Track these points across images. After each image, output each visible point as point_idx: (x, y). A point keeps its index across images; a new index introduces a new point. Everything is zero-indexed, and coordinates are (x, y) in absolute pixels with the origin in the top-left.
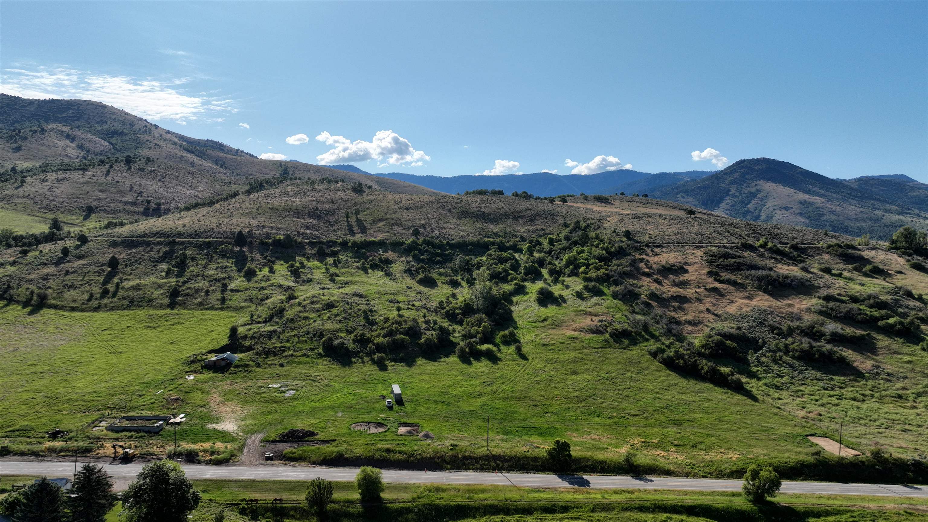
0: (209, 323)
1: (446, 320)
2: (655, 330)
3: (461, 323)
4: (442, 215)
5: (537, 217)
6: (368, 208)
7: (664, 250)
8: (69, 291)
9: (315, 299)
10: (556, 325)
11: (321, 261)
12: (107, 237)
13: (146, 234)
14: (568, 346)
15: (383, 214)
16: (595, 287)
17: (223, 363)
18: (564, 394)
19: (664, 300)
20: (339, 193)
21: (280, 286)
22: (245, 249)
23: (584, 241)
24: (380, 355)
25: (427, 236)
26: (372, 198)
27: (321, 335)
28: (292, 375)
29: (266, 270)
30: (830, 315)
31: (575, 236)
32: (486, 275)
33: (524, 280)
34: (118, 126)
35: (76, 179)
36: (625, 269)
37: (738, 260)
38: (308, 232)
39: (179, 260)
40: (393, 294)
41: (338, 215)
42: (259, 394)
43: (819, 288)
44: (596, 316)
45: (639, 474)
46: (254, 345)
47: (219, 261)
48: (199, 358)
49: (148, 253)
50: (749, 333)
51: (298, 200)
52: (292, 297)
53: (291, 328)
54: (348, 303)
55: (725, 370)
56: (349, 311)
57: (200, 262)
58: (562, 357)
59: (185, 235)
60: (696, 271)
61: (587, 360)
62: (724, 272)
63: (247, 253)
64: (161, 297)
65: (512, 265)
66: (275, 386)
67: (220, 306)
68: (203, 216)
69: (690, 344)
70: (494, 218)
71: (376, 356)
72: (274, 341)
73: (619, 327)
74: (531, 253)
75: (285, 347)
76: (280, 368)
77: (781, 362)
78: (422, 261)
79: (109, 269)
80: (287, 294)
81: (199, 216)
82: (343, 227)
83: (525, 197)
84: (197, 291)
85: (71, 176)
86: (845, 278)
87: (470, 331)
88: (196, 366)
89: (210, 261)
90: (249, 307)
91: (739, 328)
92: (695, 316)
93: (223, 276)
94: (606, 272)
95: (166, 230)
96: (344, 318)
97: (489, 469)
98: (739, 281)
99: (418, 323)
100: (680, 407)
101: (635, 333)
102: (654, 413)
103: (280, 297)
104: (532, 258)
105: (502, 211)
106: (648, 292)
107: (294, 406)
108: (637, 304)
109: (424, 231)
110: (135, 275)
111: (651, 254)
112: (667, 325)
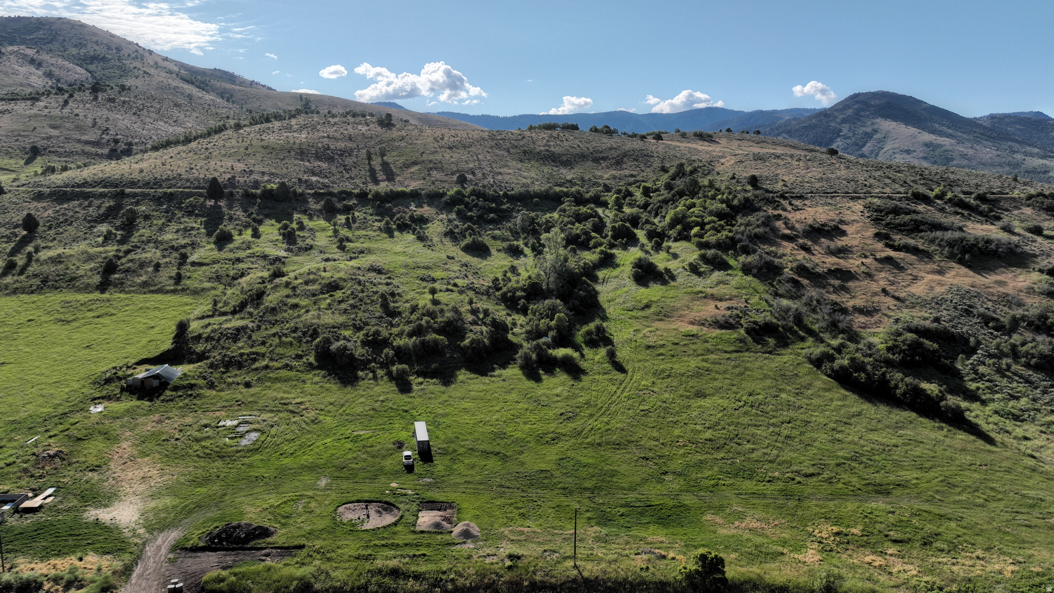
0: (152, 314)
1: (502, 307)
2: (811, 322)
3: (524, 312)
4: (497, 156)
5: (625, 159)
6: (398, 147)
7: (806, 202)
9: (312, 277)
10: (664, 315)
11: (328, 220)
12: (33, 186)
13: (87, 182)
14: (685, 349)
15: (417, 155)
16: (715, 257)
17: (156, 383)
18: (689, 435)
19: (818, 276)
20: (360, 127)
21: (265, 257)
22: (222, 203)
23: (693, 190)
24: (401, 366)
25: (476, 184)
26: (404, 133)
27: (315, 334)
28: (261, 403)
29: (248, 234)
31: (680, 184)
32: (559, 240)
33: (612, 246)
34: (101, 51)
35: (21, 111)
36: (757, 230)
37: (914, 216)
38: (314, 179)
39: (125, 219)
40: (427, 268)
41: (357, 156)
42: (197, 440)
43: (1036, 256)
44: (721, 300)
46: (209, 351)
47: (182, 220)
48: (120, 373)
49: (84, 209)
50: (953, 327)
51: (304, 136)
52: (278, 274)
53: (270, 322)
54: (359, 283)
55: (931, 388)
56: (360, 295)
57: (155, 222)
58: (678, 367)
59: (140, 184)
60: (858, 232)
61: (717, 372)
62: (897, 233)
63: (225, 209)
64: (90, 274)
65: (594, 225)
66: (229, 423)
67: (172, 288)
68: (171, 157)
69: (870, 346)
70: (568, 163)
71: (394, 368)
72: (240, 345)
73: (760, 318)
74: (620, 208)
75: (257, 354)
76: (244, 390)
77: (1010, 374)
78: (470, 219)
79: (25, 233)
80: (273, 268)
81: (165, 157)
82: (362, 173)
83: (607, 132)
84: (143, 265)
85: (15, 108)
87: (537, 325)
88: (114, 388)
89: (169, 221)
90: (214, 288)
91: (937, 320)
92: (867, 301)
93: (183, 242)
94: (731, 234)
95: (116, 177)
96: (351, 305)
98: (921, 247)
99: (460, 314)
100: (877, 457)
101: (783, 328)
102: (840, 469)
103: (260, 274)
104: (621, 215)
105: (578, 151)
106: (795, 265)
107: (250, 466)
108: (780, 281)
109: (473, 178)
110: (60, 241)
111: (789, 208)
112: (829, 314)
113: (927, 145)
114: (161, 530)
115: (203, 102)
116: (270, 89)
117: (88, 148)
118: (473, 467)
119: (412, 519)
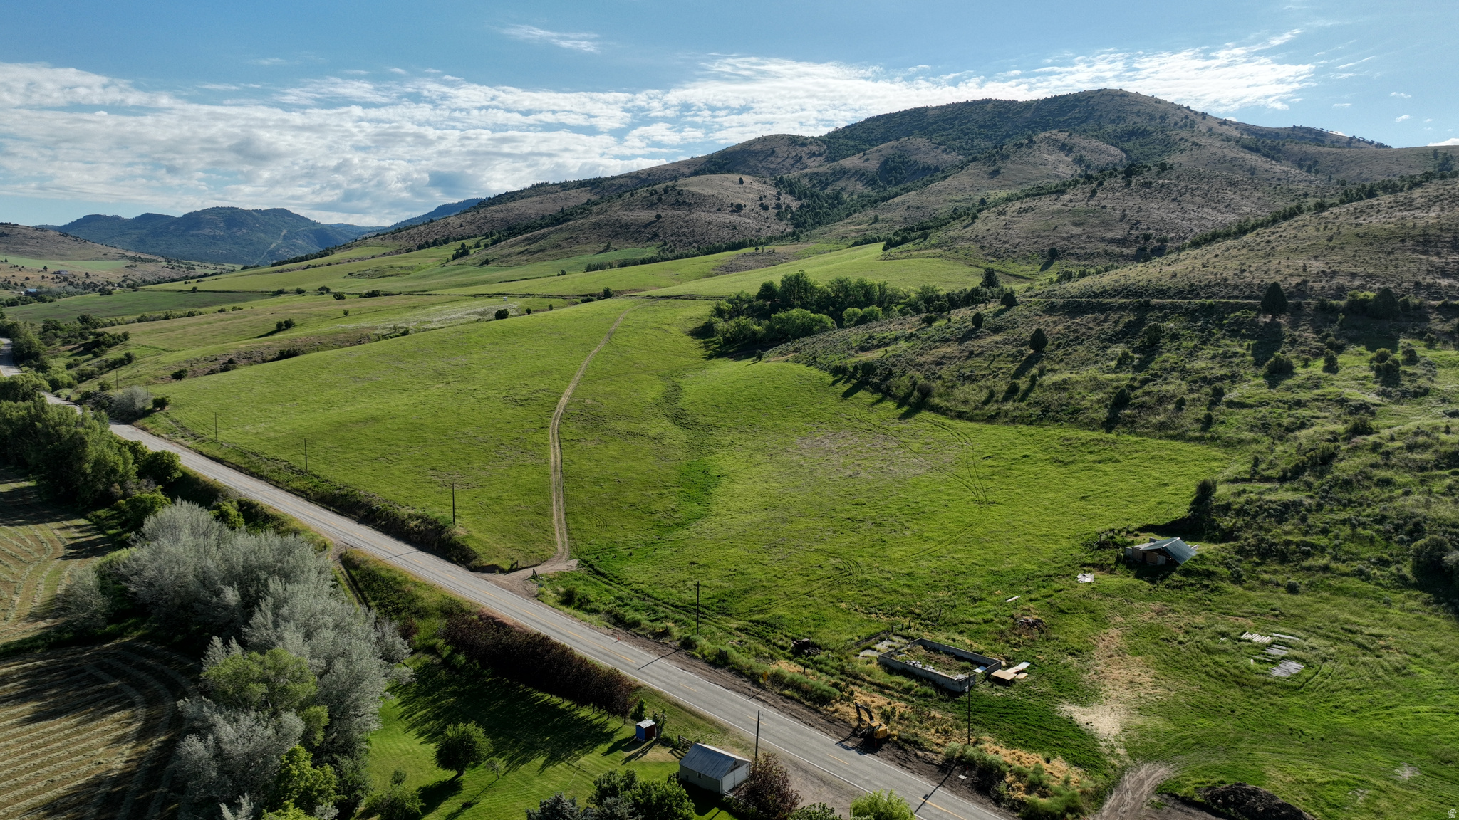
0: (1166, 466)
8: (963, 385)
9: (1421, 439)
12: (1046, 297)
13: (1105, 291)
17: (1161, 560)
21: (1342, 402)
22: (1282, 321)
27: (1417, 531)
28: (1311, 621)
29: (1317, 367)
34: (1141, 122)
35: (1044, 208)
39: (1146, 339)
42: (1209, 652)
46: (1240, 529)
47: (1222, 342)
48: (1118, 539)
49: (1099, 324)
52: (1361, 430)
53: (1339, 502)
57: (1184, 344)
59: (1171, 293)
63: (1286, 329)
64: (1096, 406)
66: (1257, 638)
67: (1197, 434)
68: (1216, 256)
72: (1287, 528)
75: (1312, 545)
76: (1287, 596)
79: (1032, 351)
80: (1353, 420)
81: (1208, 256)
84: (1162, 400)
85: (1039, 204)
88: (1108, 556)
89: (1204, 343)
90: (1257, 441)
93: (1220, 373)
95: (1141, 284)
103: (1331, 427)
107: (1284, 709)
110: (1068, 364)
114: (1147, 759)
115: (1270, 176)
116: (1382, 146)
117: (1114, 248)
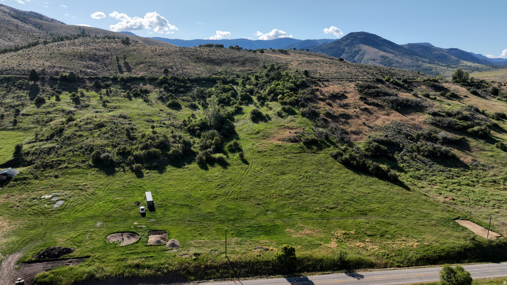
1: (188, 134)
2: (333, 139)
3: (199, 136)
4: (184, 60)
5: (246, 62)
6: (133, 55)
7: (330, 83)
9: (89, 121)
10: (266, 137)
11: (97, 92)
14: (276, 152)
15: (143, 59)
16: (289, 109)
17: (4, 178)
18: (278, 193)
19: (335, 117)
20: (112, 44)
21: (63, 111)
22: (38, 83)
23: (279, 77)
24: (137, 165)
25: (173, 74)
26: (135, 48)
27: (92, 150)
28: (64, 186)
29: (53, 99)
30: (439, 125)
31: (272, 74)
32: (215, 101)
33: (241, 104)
36: (308, 96)
37: (377, 89)
38: (89, 70)
40: (150, 115)
41: (111, 59)
42: (29, 206)
43: (427, 107)
44: (292, 129)
45: (350, 269)
46: (34, 160)
47: (16, 92)
50: (393, 139)
51: (82, 48)
52: (71, 120)
53: (67, 144)
54: (115, 124)
55: (384, 167)
56: (115, 130)
58: (273, 161)
60: (352, 97)
61: (291, 163)
62: (369, 98)
63: (40, 86)
65: (232, 94)
66: (47, 197)
67: (12, 127)
68: (8, 58)
69: (358, 149)
70: (219, 63)
71: (134, 166)
72: (51, 156)
73: (310, 137)
74: (244, 86)
75: (61, 161)
76: (55, 179)
77: (416, 159)
78: (171, 91)
80: (68, 116)
81: (4, 58)
82: (114, 67)
83: (237, 49)
86: (438, 101)
87: (206, 143)
89: (8, 92)
90: (36, 128)
91: (386, 136)
92: (357, 128)
93: (17, 103)
94: (296, 98)
96: (110, 135)
97: (228, 277)
98: (380, 104)
99: (167, 138)
100: (361, 199)
101: (320, 141)
102: (345, 205)
103: (61, 120)
104: (245, 89)
105: (224, 58)
106: (325, 112)
107: (60, 218)
108: (318, 120)
109: (172, 71)
111: (322, 86)
112: (340, 135)
113: (382, 57)
114: (11, 253)
115: (25, 29)
116: (63, 23)
118: (175, 212)
119: (146, 239)
